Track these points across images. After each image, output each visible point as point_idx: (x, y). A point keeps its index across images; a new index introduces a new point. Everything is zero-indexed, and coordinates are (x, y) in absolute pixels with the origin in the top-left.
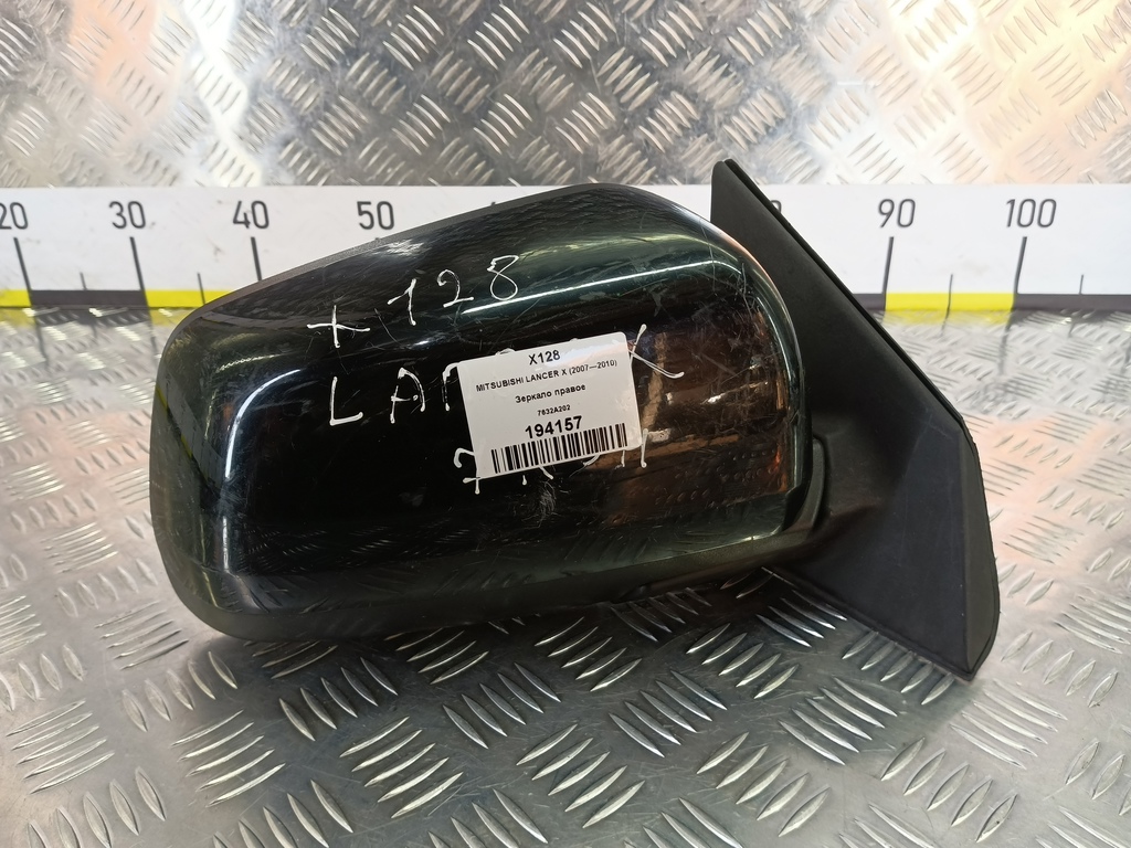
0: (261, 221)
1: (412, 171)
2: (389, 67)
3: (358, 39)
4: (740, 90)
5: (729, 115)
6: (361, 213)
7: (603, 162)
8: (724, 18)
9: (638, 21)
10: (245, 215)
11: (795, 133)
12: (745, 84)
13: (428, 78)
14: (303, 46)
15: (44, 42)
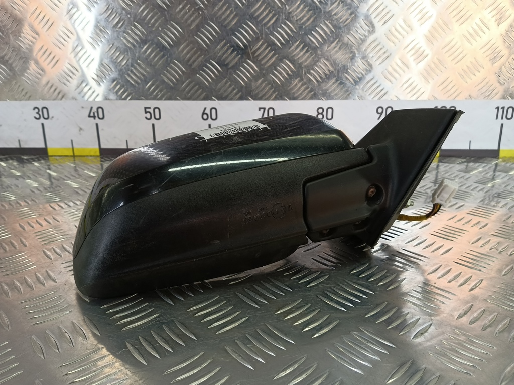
0: (101, 116)
1: (169, 94)
2: (160, 48)
3: (146, 35)
4: (313, 58)
5: (309, 70)
6: (146, 112)
7: (254, 90)
8: (306, 27)
9: (268, 28)
10: (94, 113)
11: (338, 77)
12: (316, 56)
13: (177, 52)
14: (122, 38)
15: (9, 36)
